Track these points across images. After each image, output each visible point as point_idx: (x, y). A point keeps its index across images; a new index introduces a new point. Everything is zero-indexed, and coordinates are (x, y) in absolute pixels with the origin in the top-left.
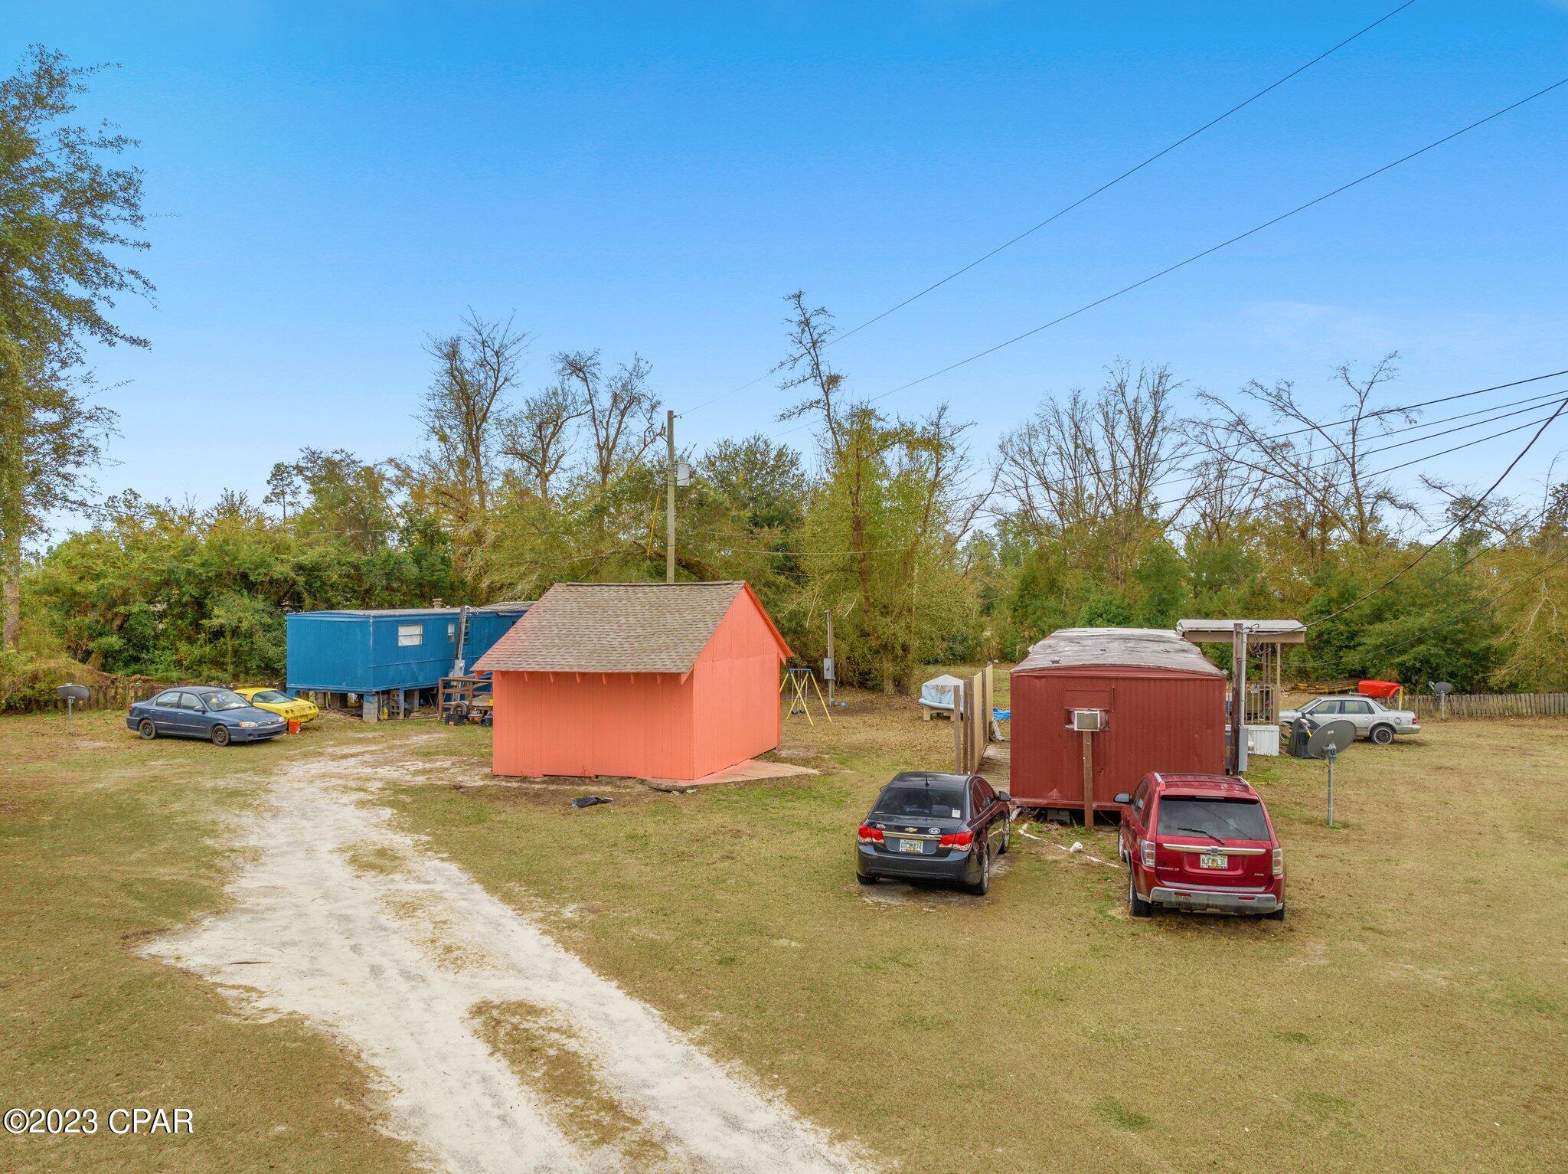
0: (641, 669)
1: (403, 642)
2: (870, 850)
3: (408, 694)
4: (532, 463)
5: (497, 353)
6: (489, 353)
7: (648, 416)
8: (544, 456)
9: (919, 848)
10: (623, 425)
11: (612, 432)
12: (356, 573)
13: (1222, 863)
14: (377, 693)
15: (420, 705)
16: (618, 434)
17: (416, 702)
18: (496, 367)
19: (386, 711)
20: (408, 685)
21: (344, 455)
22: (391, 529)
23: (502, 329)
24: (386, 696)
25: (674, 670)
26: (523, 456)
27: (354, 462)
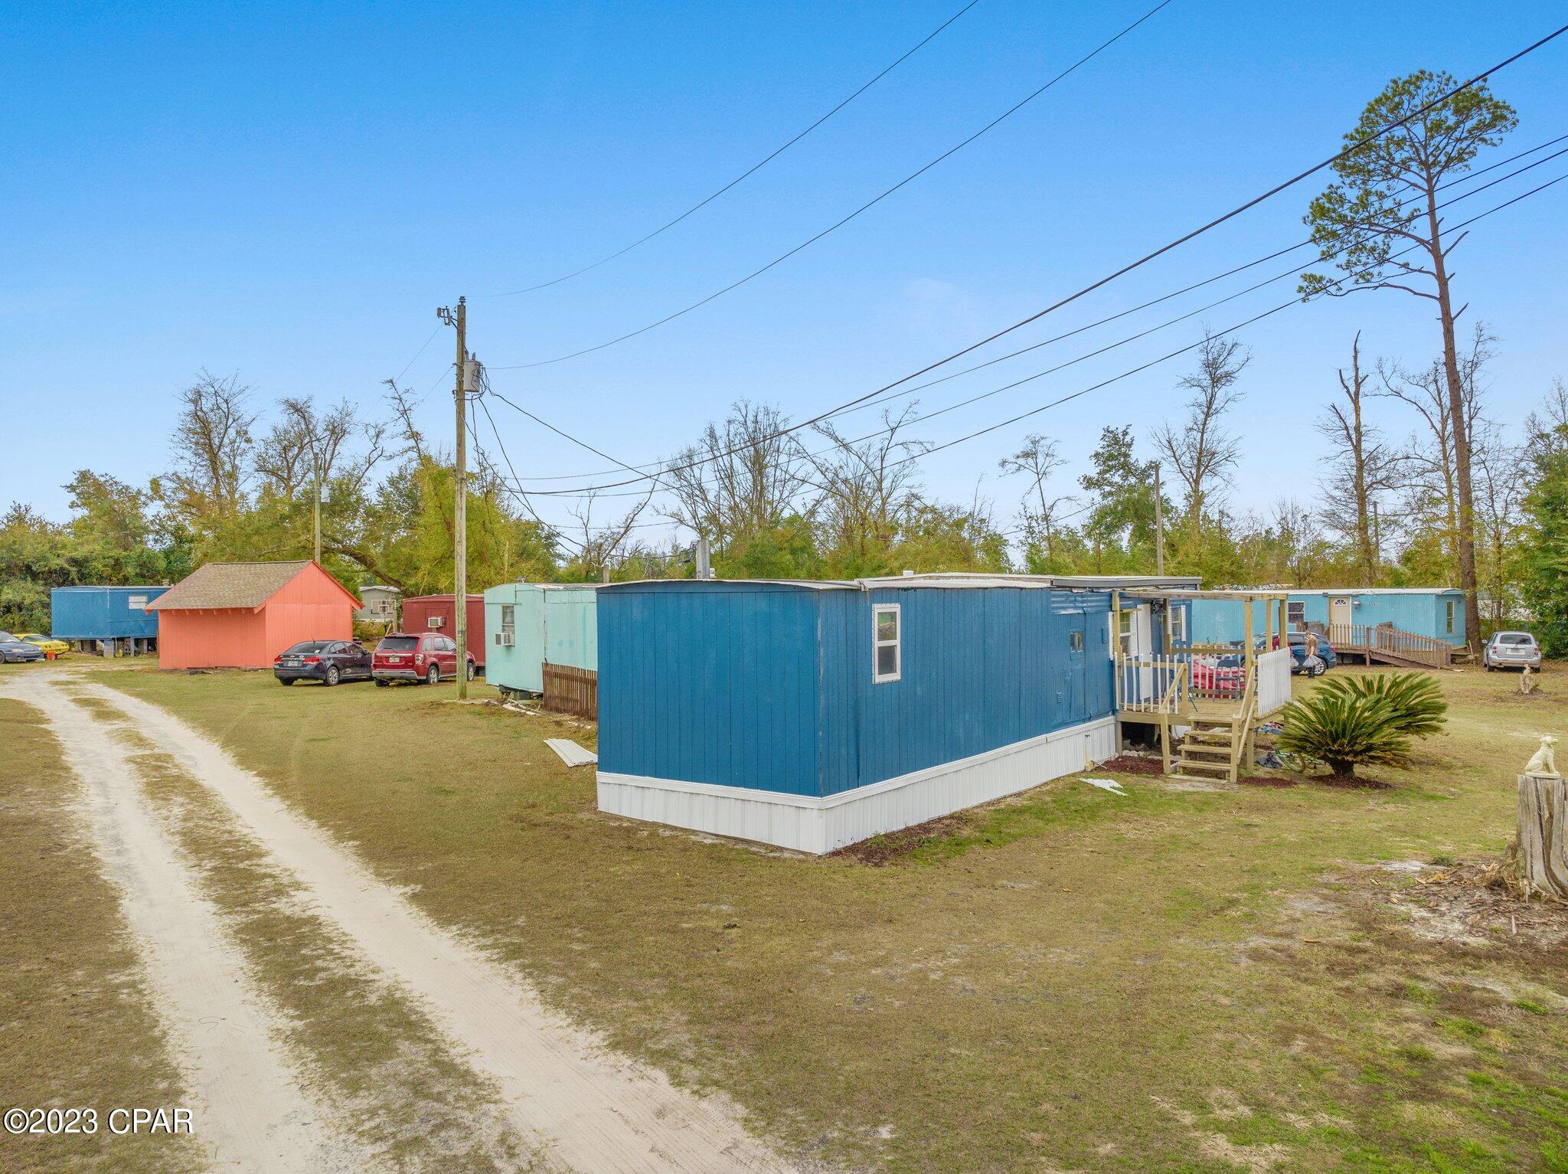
0: (234, 606)
1: (132, 606)
2: (277, 667)
3: (138, 642)
4: (280, 478)
5: (226, 401)
6: (220, 400)
7: (374, 441)
8: (289, 473)
9: (296, 664)
10: (336, 452)
11: (328, 457)
12: (117, 564)
13: (397, 660)
14: (114, 639)
15: (148, 650)
16: (332, 459)
17: (145, 647)
18: (226, 410)
19: (121, 651)
20: (138, 635)
21: (108, 477)
22: (148, 532)
23: (230, 381)
24: (120, 643)
25: (251, 606)
26: (273, 473)
27: (116, 482)
